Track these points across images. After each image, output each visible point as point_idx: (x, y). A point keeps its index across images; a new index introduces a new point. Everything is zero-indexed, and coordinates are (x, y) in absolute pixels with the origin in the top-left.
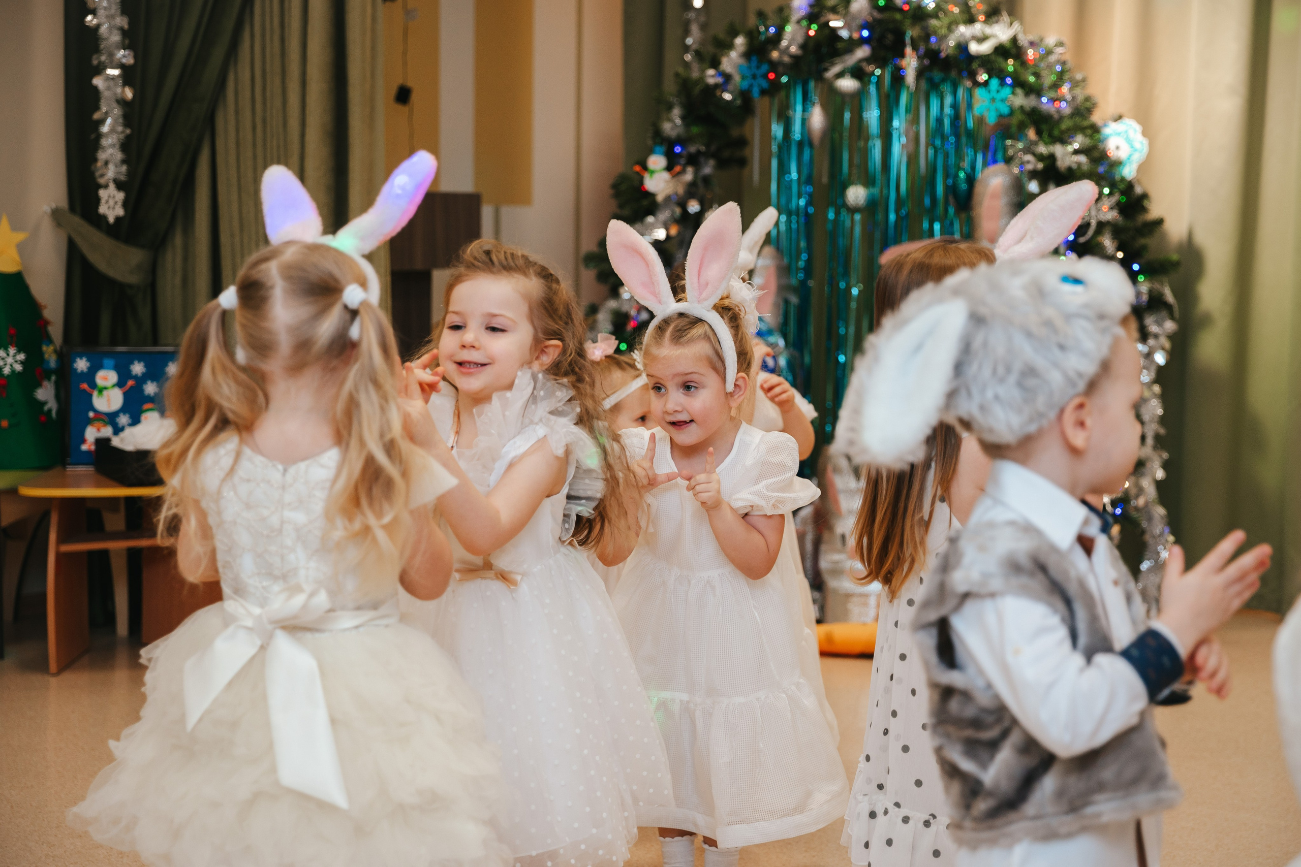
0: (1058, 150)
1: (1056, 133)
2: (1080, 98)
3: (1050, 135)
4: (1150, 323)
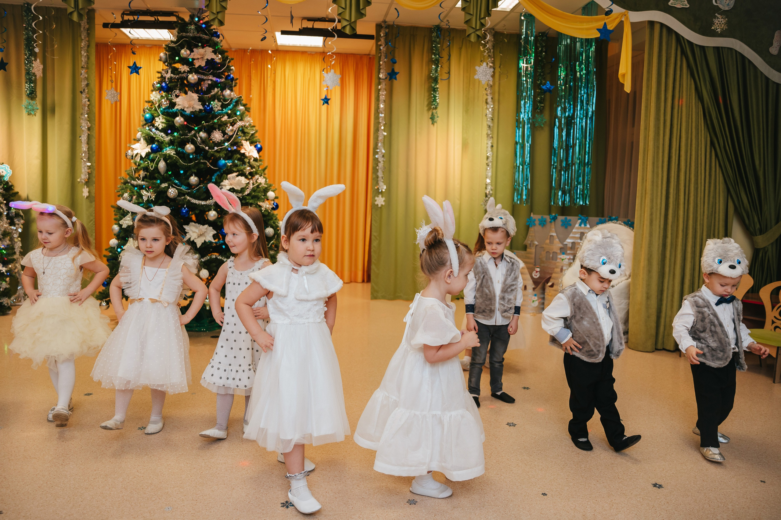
4: (16, 221)
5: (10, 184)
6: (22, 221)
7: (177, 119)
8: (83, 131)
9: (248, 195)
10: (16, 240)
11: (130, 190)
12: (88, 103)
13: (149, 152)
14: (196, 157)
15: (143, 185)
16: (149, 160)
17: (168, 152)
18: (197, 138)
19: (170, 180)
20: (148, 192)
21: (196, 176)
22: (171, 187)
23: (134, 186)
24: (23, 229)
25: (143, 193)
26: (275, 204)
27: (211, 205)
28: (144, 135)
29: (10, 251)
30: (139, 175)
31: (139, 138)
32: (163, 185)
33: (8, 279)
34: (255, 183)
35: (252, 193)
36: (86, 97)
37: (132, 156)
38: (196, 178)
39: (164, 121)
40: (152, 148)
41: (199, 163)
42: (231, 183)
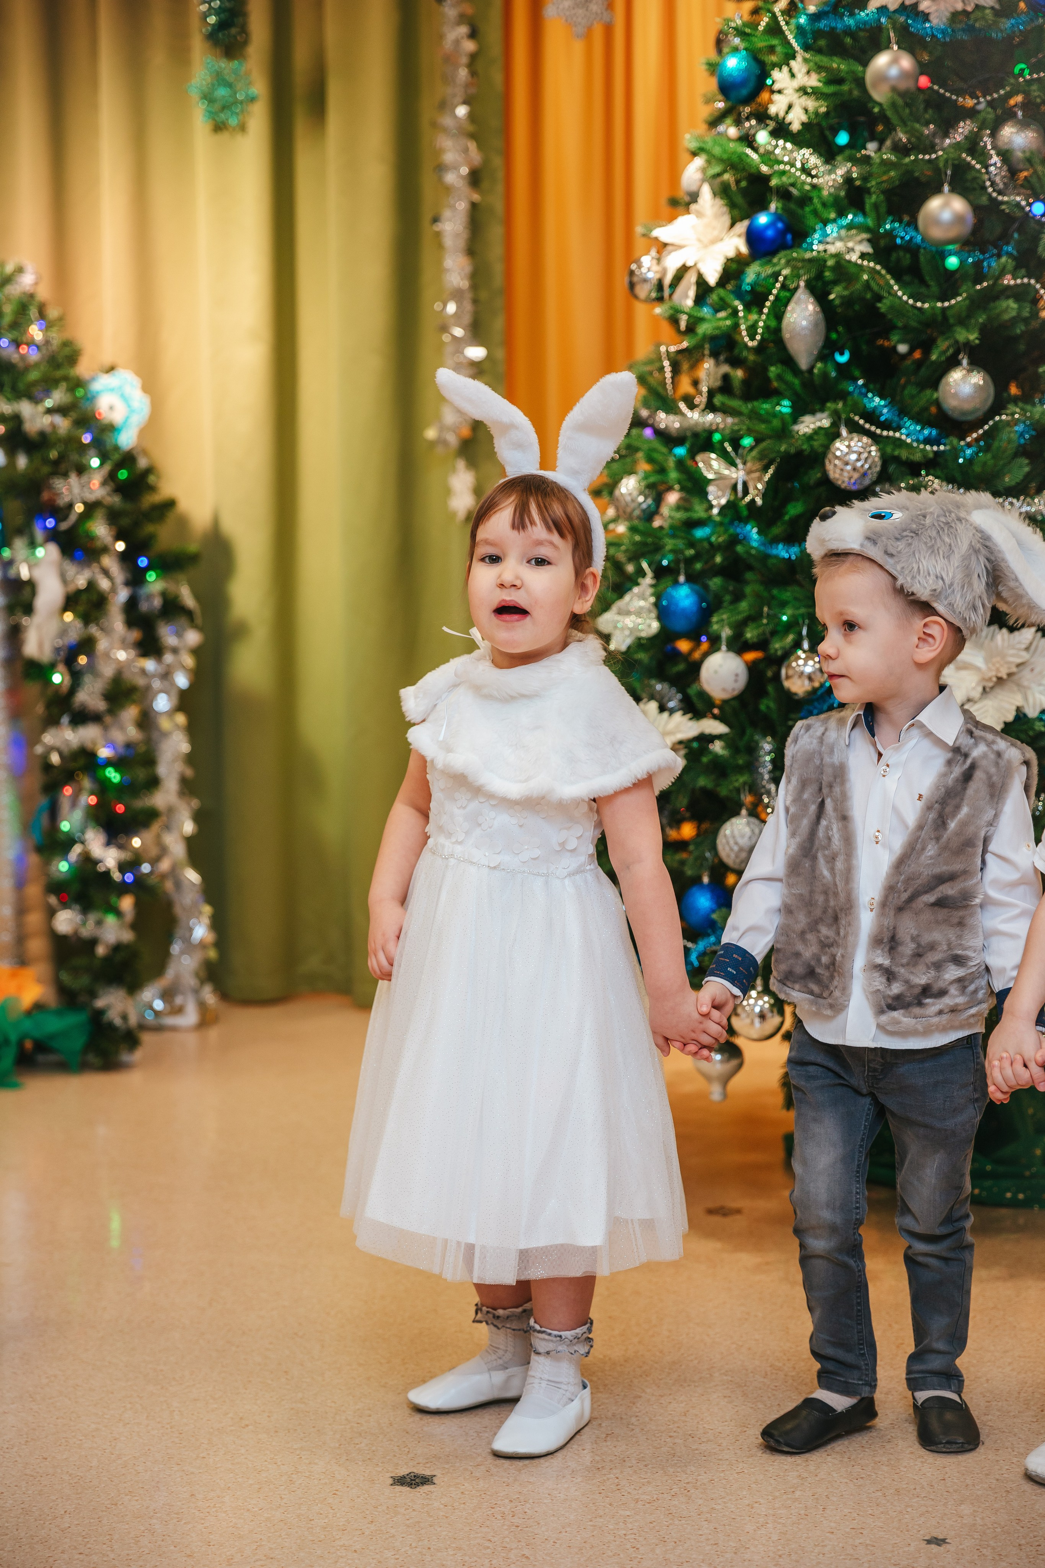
0: (26, 408)
1: (21, 386)
2: (56, 342)
3: (14, 388)
4: (168, 635)
5: (142, 463)
6: (193, 637)
7: (882, 60)
8: (448, 189)
10: (165, 724)
11: (650, 460)
12: (470, 46)
13: (739, 254)
14: (978, 264)
15: (710, 433)
16: (739, 294)
17: (832, 249)
18: (982, 156)
19: (843, 396)
20: (733, 464)
21: (976, 363)
22: (844, 432)
23: (669, 439)
24: (197, 675)
25: (709, 466)
28: (717, 169)
29: (141, 774)
30: (696, 383)
31: (694, 188)
32: (808, 425)
33: (127, 903)
36: (463, 19)
37: (660, 286)
38: (977, 378)
39: (813, 81)
40: (753, 237)
41: (996, 293)
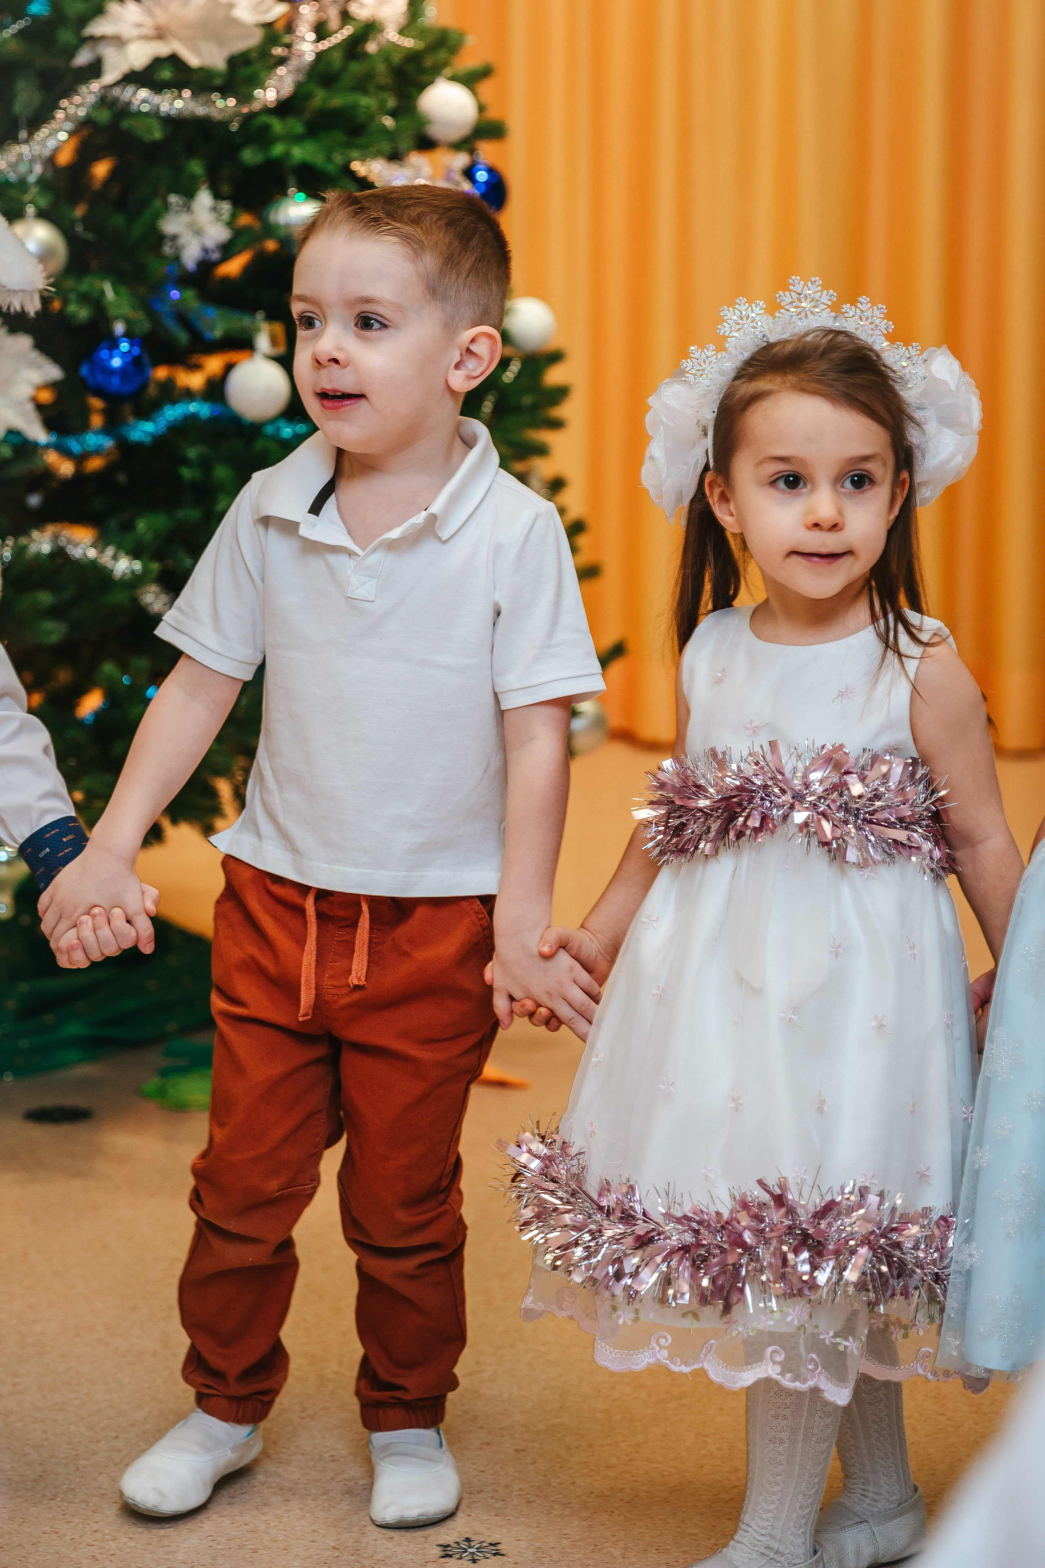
9: (283, 108)
26: (482, 176)
27: (22, 184)
34: (334, 21)
35: (308, 96)
42: (162, 18)
